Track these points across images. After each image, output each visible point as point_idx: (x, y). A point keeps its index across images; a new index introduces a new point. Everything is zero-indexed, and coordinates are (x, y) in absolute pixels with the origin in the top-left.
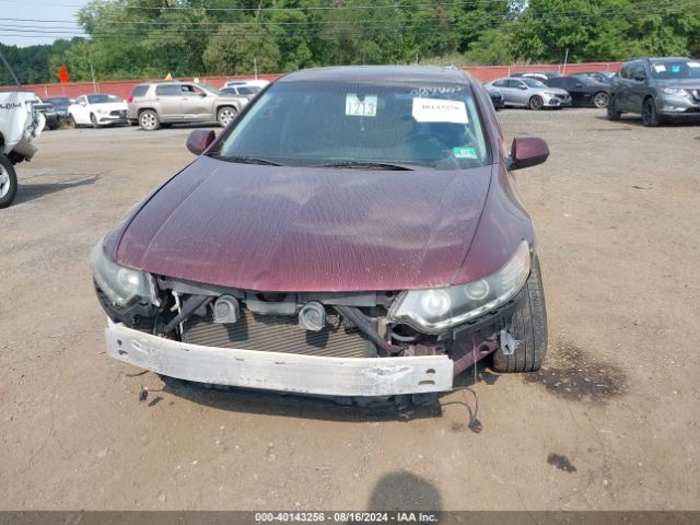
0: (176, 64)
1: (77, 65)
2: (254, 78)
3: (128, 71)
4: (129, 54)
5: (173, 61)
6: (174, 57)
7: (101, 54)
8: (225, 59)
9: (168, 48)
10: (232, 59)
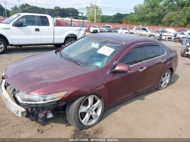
0: (154, 21)
1: (129, 20)
2: (170, 28)
3: (141, 22)
4: (143, 18)
5: (153, 20)
6: (154, 19)
7: (136, 17)
8: (168, 21)
9: (153, 17)
10: (170, 21)
